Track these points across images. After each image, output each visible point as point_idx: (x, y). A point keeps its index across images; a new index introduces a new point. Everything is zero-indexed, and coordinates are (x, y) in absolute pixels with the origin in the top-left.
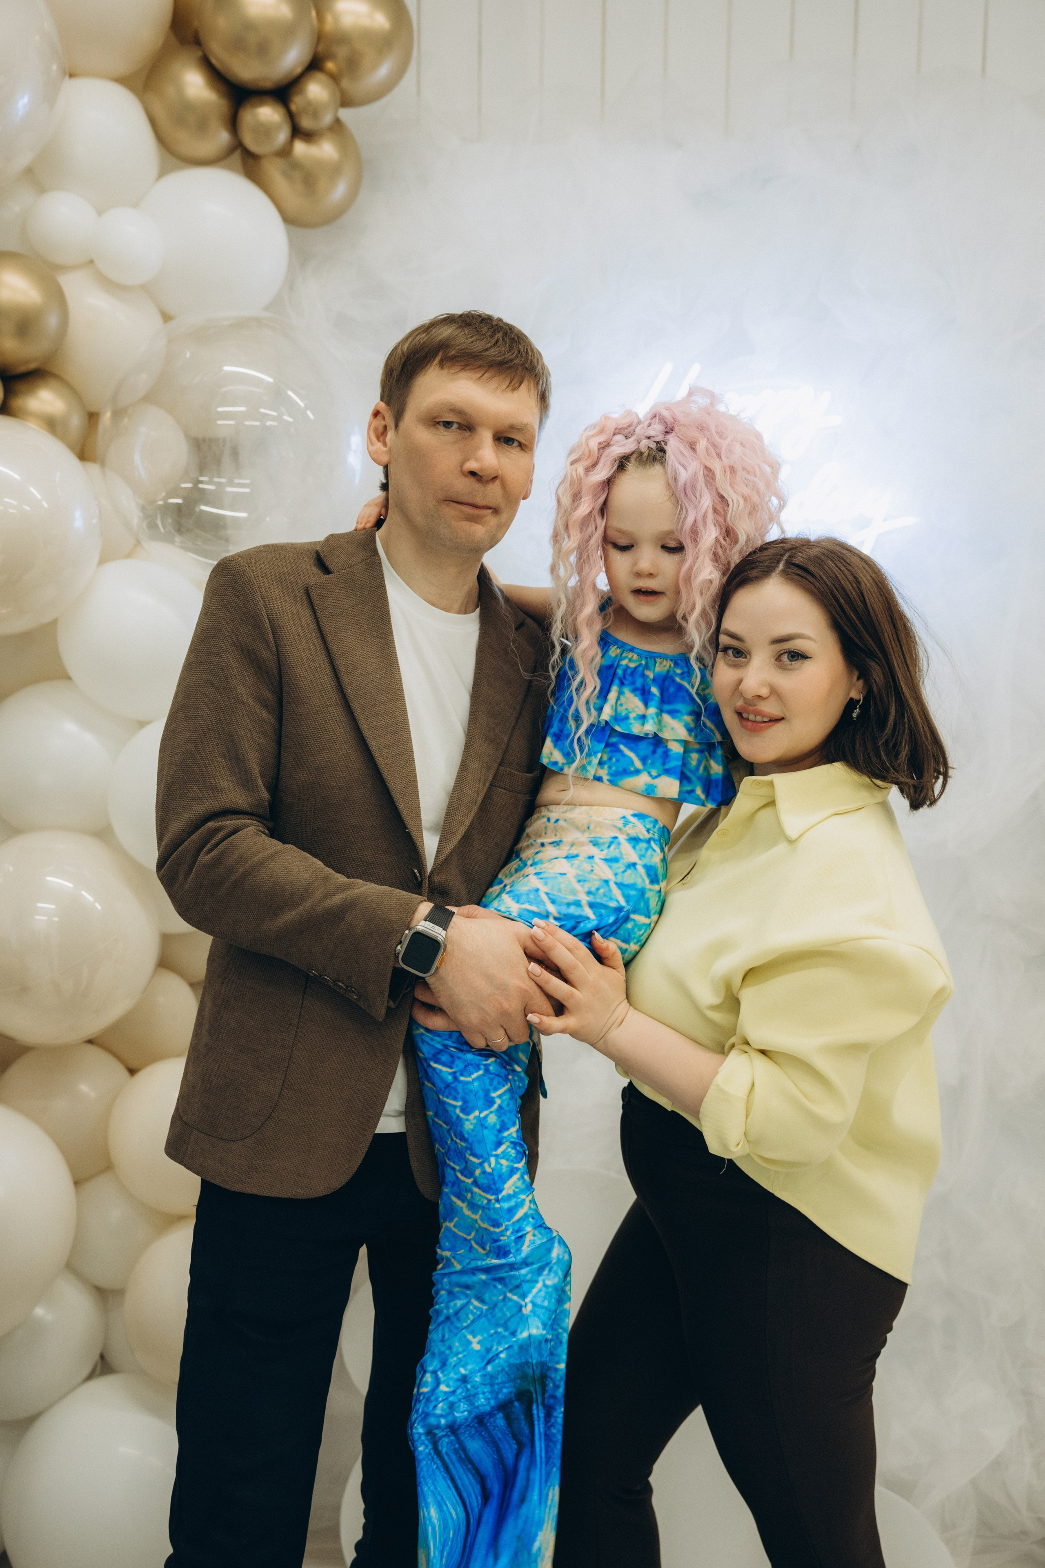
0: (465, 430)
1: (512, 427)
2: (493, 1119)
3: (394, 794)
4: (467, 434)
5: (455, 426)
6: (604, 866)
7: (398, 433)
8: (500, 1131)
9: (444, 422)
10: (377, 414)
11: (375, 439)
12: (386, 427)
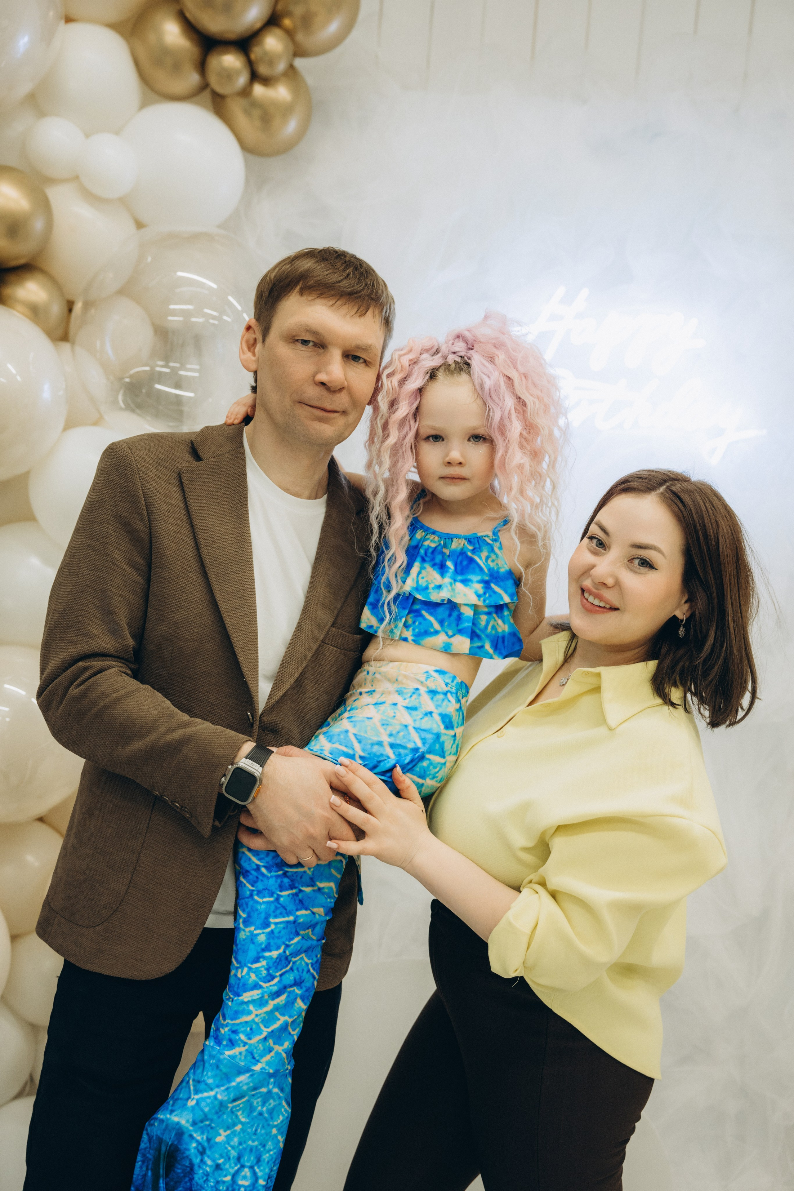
0: (319, 348)
1: (358, 347)
2: (262, 938)
3: (236, 649)
4: (321, 351)
5: (311, 344)
6: (405, 712)
7: (264, 346)
8: (263, 950)
9: (302, 340)
10: (249, 328)
11: (245, 348)
12: (255, 340)
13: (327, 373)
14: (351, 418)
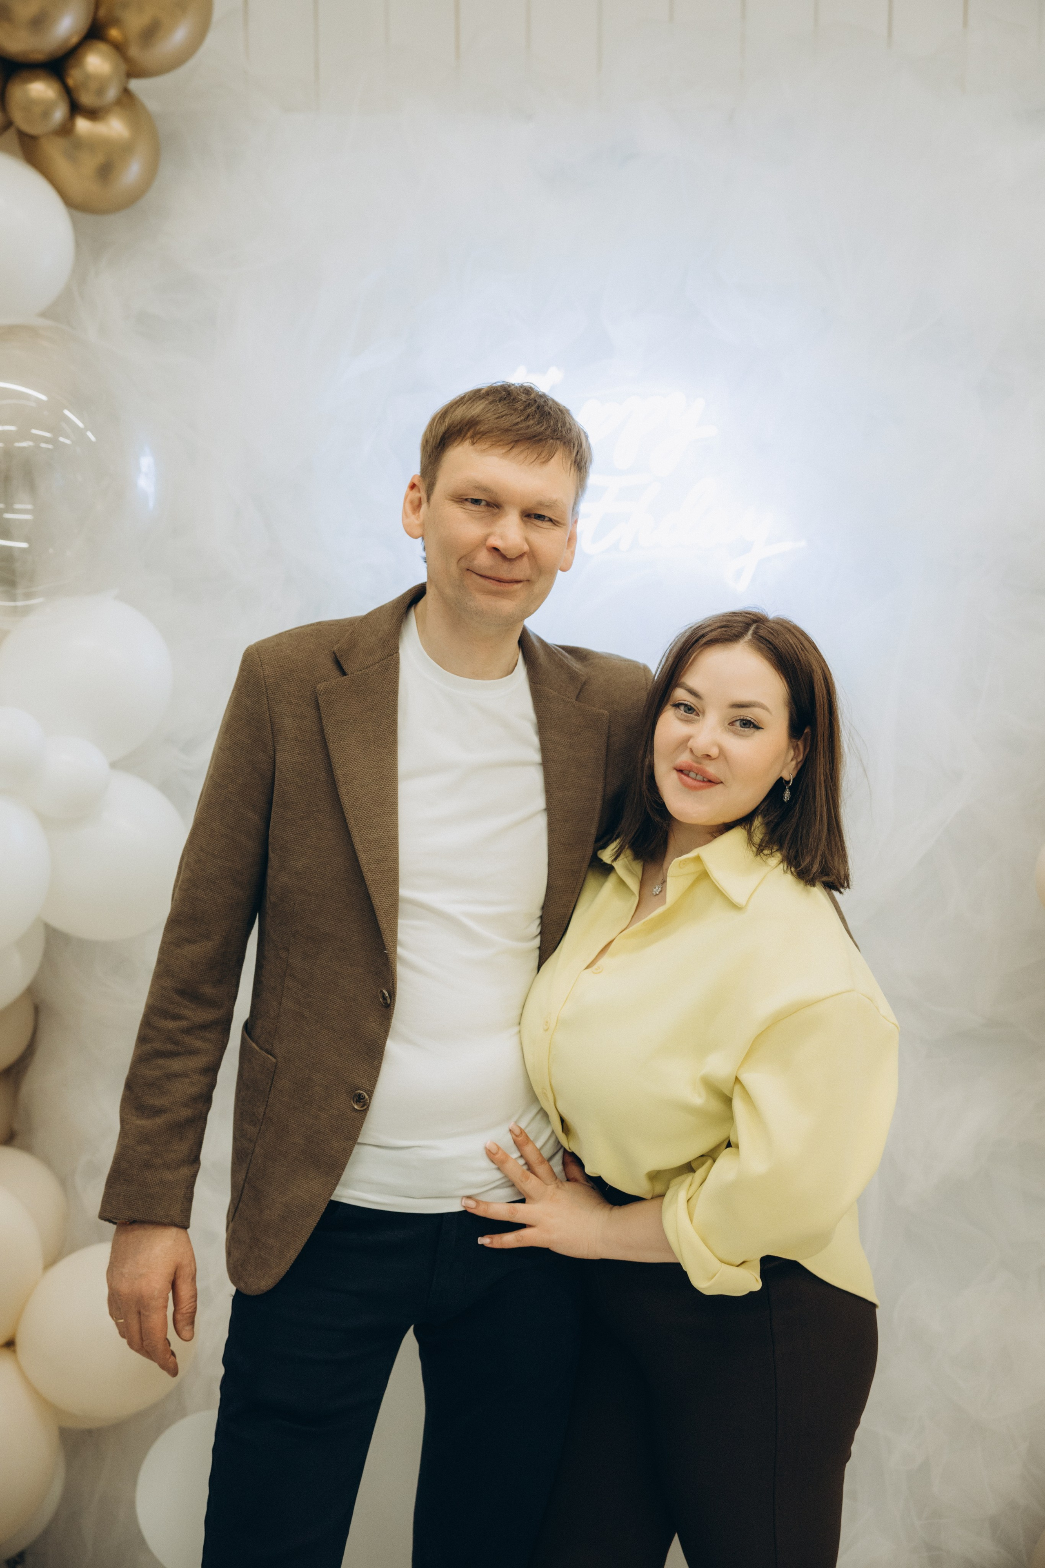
0: (493, 507)
1: (541, 504)
3: (377, 913)
4: (496, 511)
5: (483, 503)
7: (429, 506)
9: (472, 499)
10: (413, 486)
11: (409, 511)
12: (420, 499)
13: (502, 537)
14: (537, 588)
